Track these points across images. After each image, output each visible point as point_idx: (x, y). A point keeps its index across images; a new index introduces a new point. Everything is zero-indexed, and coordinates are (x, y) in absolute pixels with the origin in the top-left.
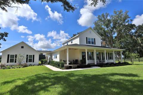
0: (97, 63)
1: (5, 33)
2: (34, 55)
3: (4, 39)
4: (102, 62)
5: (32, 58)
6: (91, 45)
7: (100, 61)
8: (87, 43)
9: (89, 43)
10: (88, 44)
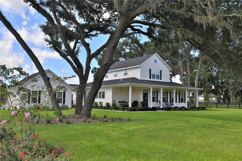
0: (163, 107)
2: (64, 93)
4: (169, 106)
5: (63, 97)
7: (167, 105)
8: (150, 78)
10: (152, 80)
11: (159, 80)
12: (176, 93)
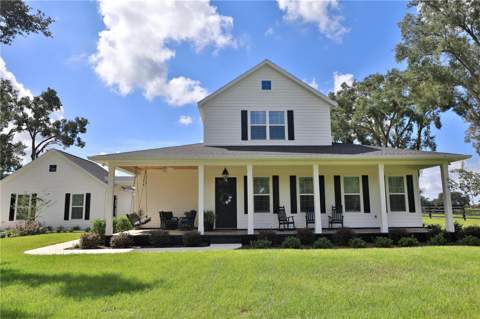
1: (77, 119)
2: (88, 196)
3: (79, 140)
5: (84, 206)
6: (268, 142)
8: (244, 137)
9: (259, 133)
10: (250, 142)
11: (286, 142)
12: (322, 178)
